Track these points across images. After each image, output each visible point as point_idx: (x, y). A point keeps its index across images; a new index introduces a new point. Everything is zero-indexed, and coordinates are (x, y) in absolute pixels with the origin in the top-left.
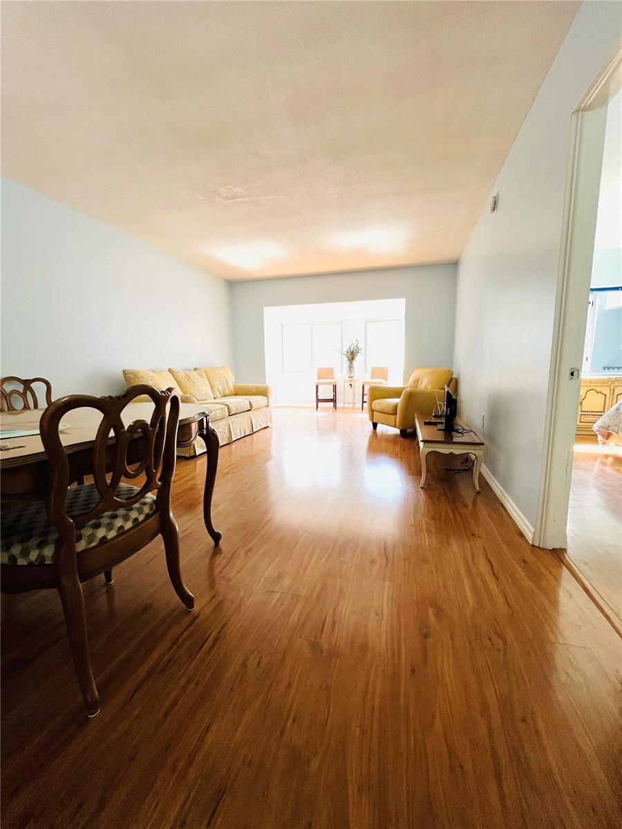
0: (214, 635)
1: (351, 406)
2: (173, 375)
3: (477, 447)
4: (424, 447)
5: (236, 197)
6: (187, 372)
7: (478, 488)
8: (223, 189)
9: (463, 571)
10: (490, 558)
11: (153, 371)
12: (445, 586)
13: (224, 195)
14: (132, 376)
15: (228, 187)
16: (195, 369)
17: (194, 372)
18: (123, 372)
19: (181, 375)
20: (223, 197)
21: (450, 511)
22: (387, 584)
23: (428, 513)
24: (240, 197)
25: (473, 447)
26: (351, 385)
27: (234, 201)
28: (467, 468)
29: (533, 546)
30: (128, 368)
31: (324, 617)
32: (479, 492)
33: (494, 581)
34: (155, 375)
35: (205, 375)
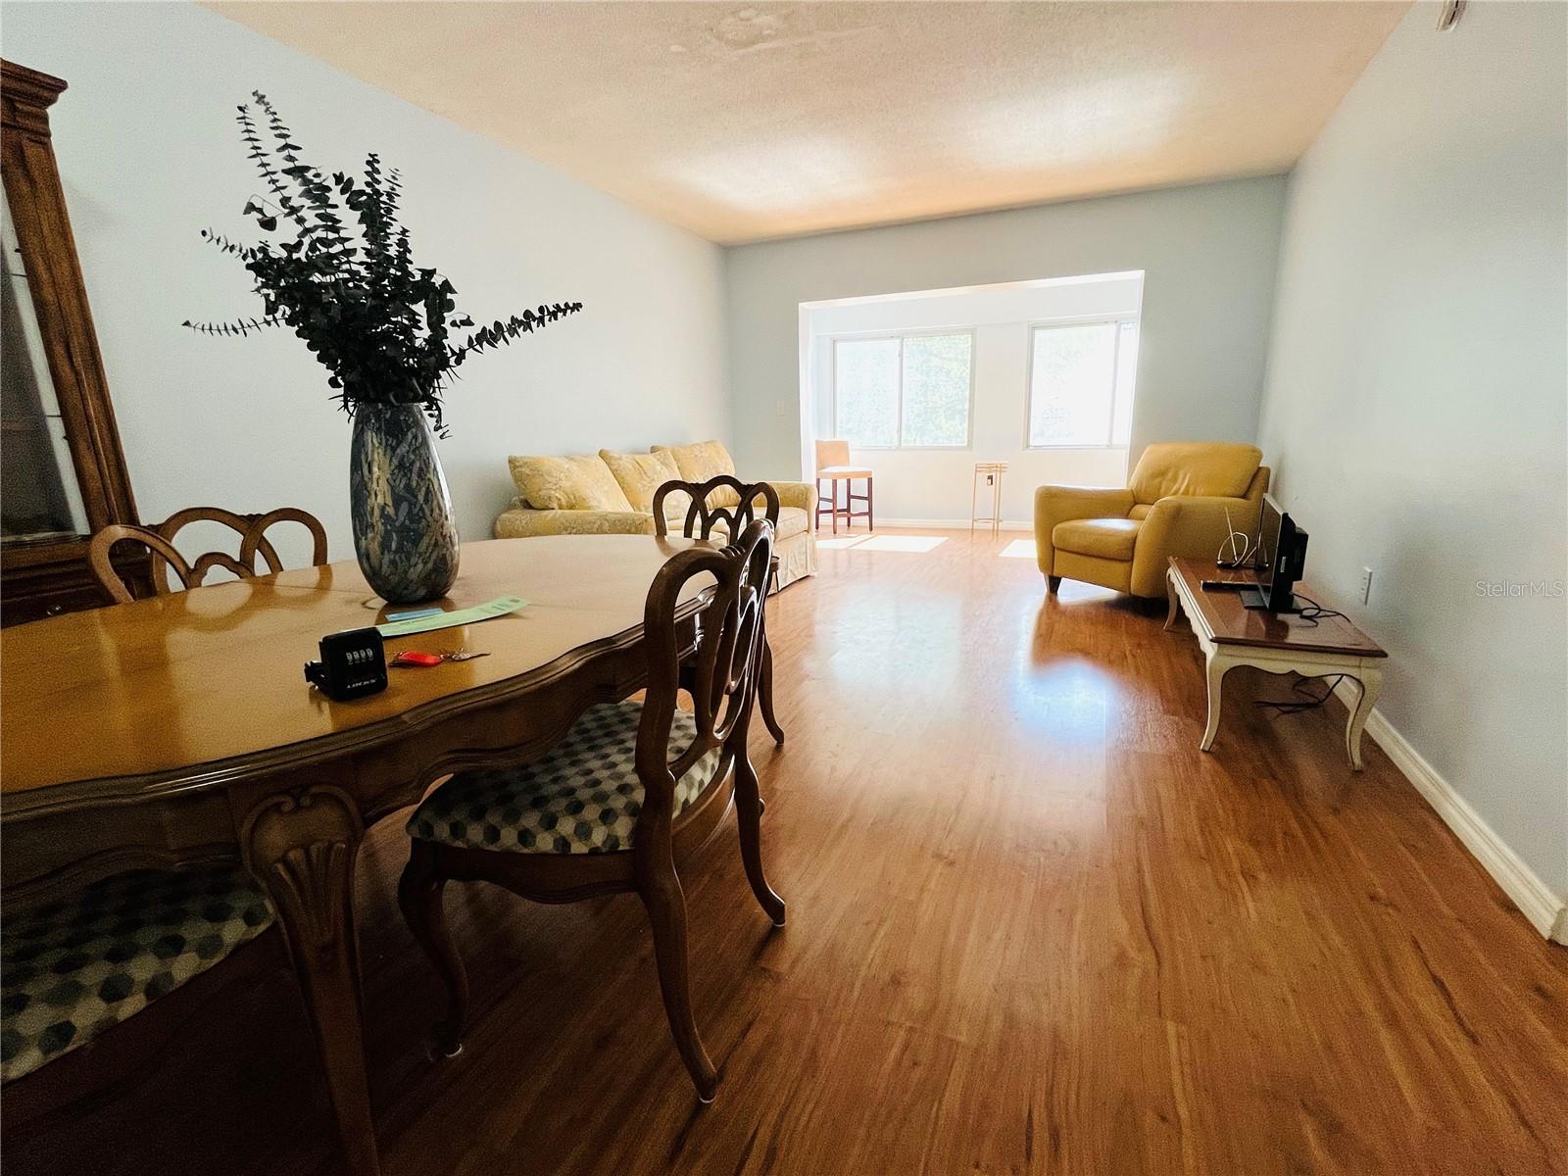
0: (764, 1134)
1: (990, 526)
2: (608, 464)
3: (1366, 661)
4: (1219, 654)
5: (759, 38)
6: (637, 457)
7: (1357, 761)
8: (730, 20)
9: (1369, 1005)
10: (1440, 974)
11: (570, 458)
12: (1329, 1047)
13: (730, 36)
14: (528, 471)
15: (743, 14)
16: (653, 450)
17: (651, 458)
18: (510, 462)
19: (626, 463)
20: (727, 42)
21: (1294, 824)
22: (1171, 1028)
23: (1238, 824)
24: (769, 37)
25: (1354, 660)
26: (990, 478)
27: (751, 50)
28: (1311, 700)
29: (1552, 942)
30: (517, 453)
31: (1026, 1115)
32: (1360, 772)
33: (1465, 1044)
34: (574, 467)
35: (674, 463)
